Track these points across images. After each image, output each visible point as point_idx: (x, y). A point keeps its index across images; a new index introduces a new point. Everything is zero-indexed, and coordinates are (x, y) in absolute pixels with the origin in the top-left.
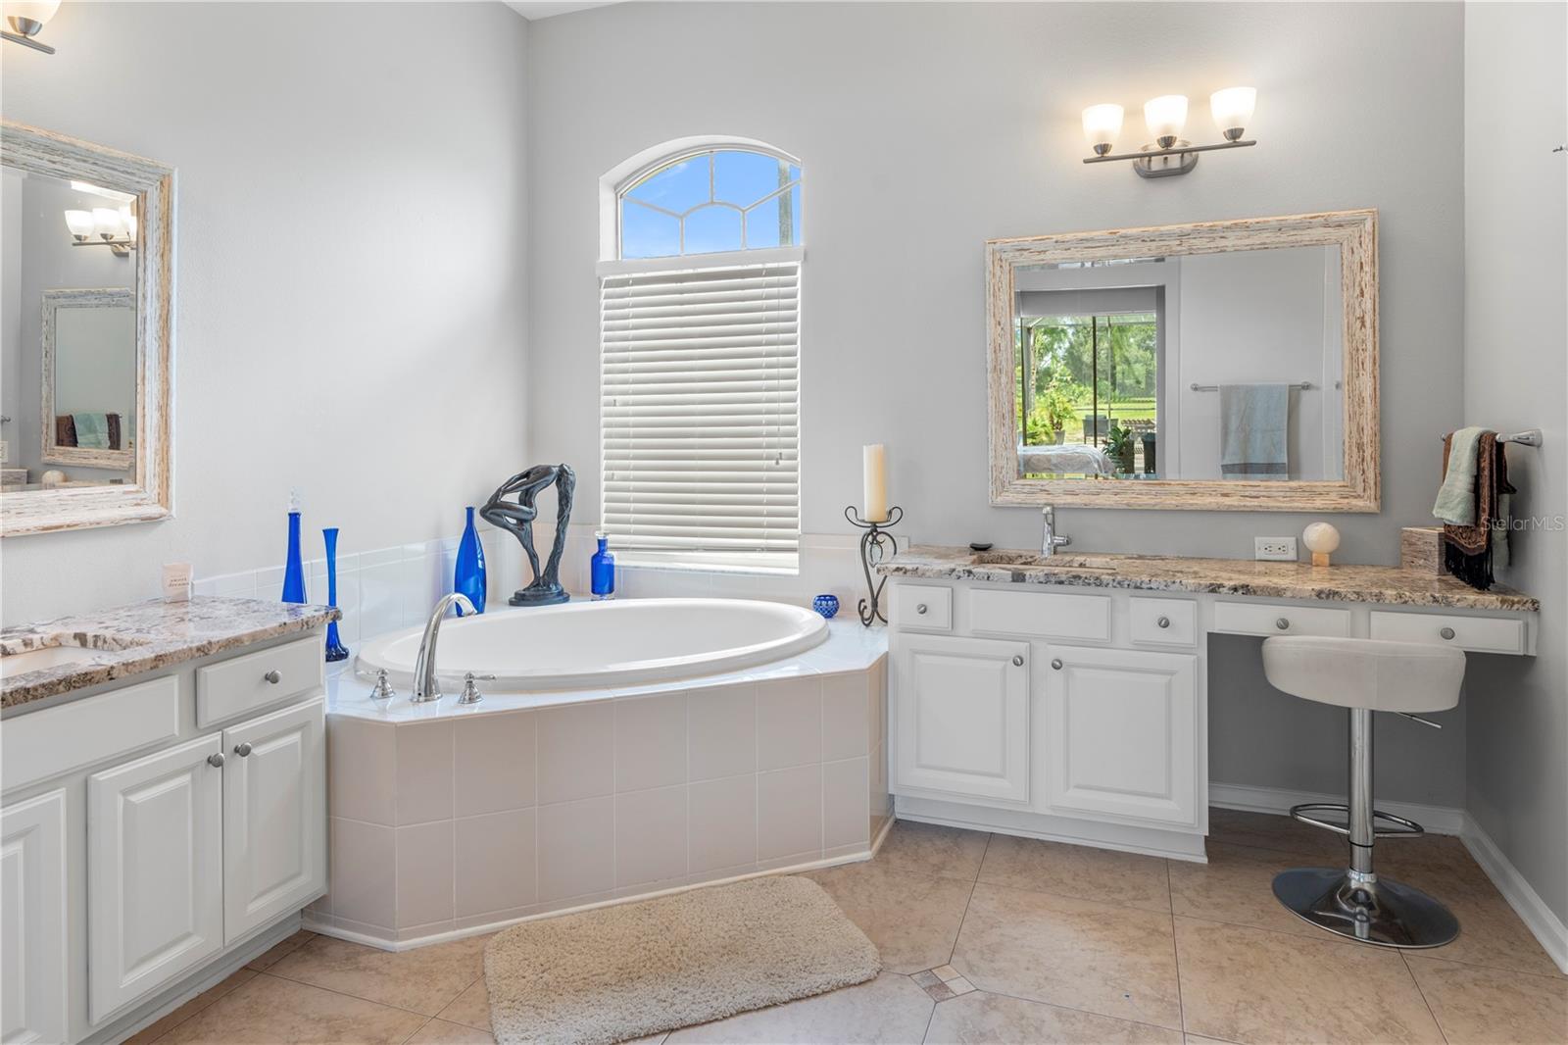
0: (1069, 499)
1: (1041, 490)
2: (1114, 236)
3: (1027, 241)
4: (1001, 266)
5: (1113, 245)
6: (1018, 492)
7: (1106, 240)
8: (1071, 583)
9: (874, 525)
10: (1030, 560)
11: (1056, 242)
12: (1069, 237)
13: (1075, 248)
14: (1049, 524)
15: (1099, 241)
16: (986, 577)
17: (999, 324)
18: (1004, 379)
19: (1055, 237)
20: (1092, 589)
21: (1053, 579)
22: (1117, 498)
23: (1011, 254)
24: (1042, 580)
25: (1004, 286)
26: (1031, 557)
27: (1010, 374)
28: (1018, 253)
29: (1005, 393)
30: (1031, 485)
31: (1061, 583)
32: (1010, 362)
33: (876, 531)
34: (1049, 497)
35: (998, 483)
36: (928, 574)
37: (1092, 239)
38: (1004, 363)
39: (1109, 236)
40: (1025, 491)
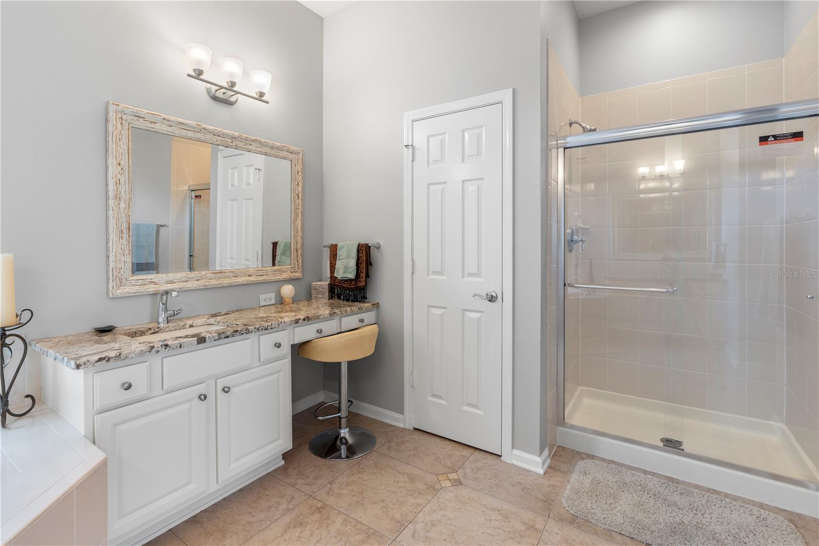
1: (150, 282)
2: (199, 127)
3: (144, 111)
4: (122, 124)
5: (198, 132)
6: (133, 285)
7: (194, 128)
8: (233, 336)
9: (3, 330)
11: (164, 119)
12: (172, 118)
13: (175, 127)
14: (163, 304)
15: (190, 127)
16: (179, 346)
17: (120, 165)
18: (123, 205)
19: (163, 116)
20: (245, 336)
21: (223, 336)
22: (198, 283)
23: (130, 117)
24: (216, 338)
25: (124, 139)
27: (127, 203)
28: (135, 118)
29: (123, 216)
30: (142, 279)
31: (228, 337)
32: (127, 193)
33: (5, 334)
34: (156, 286)
37: (186, 125)
38: (123, 193)
39: (196, 126)
40: (138, 284)
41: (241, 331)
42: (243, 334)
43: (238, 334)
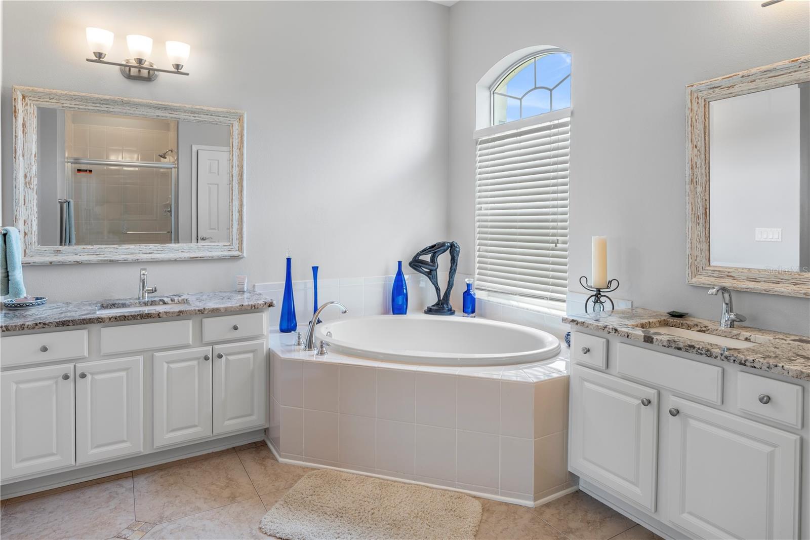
0: (751, 285)
1: (728, 276)
2: (796, 63)
3: (718, 80)
4: (698, 103)
5: (795, 71)
6: (709, 276)
7: (788, 68)
8: (687, 351)
9: (599, 291)
10: (704, 329)
11: (743, 77)
12: (753, 71)
13: (759, 79)
14: (727, 304)
15: (781, 69)
16: (626, 335)
17: (696, 147)
18: (699, 189)
19: (741, 73)
20: (704, 358)
21: (673, 345)
22: (795, 288)
23: (706, 92)
25: (700, 119)
26: (705, 327)
27: (704, 186)
28: (712, 90)
29: (699, 200)
30: (719, 271)
31: (680, 349)
32: (704, 175)
33: (600, 294)
34: (735, 281)
35: (694, 268)
36: (590, 327)
37: (775, 69)
38: (699, 177)
39: (791, 64)
40: (715, 275)
41: (699, 349)
42: (701, 354)
43: (694, 351)
